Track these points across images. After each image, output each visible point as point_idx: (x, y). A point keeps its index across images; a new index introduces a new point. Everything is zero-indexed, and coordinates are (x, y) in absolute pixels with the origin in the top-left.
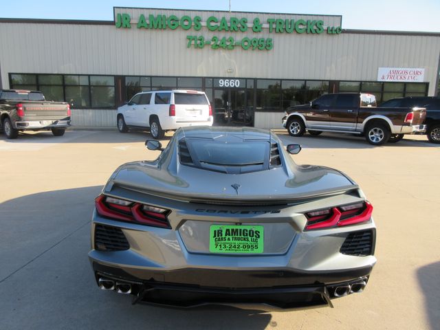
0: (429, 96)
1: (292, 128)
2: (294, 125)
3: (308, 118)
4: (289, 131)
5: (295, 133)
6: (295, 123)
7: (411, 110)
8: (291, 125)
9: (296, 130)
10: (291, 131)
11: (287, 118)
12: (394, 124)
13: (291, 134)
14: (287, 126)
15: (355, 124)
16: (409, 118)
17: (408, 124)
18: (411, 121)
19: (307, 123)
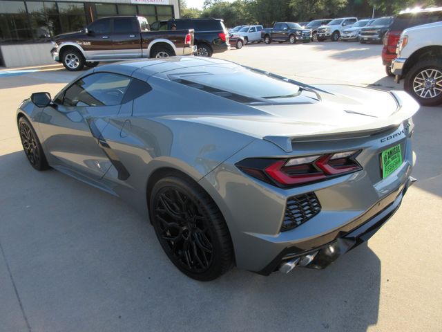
0: (176, 18)
1: (68, 61)
2: (69, 57)
3: (85, 49)
4: (65, 65)
5: (74, 67)
6: (71, 55)
7: (187, 32)
8: (66, 58)
9: (74, 63)
10: (68, 65)
11: (58, 50)
12: (177, 47)
13: (68, 69)
14: (61, 60)
15: (140, 50)
16: (188, 40)
17: (188, 46)
18: (189, 42)
19: (86, 54)
